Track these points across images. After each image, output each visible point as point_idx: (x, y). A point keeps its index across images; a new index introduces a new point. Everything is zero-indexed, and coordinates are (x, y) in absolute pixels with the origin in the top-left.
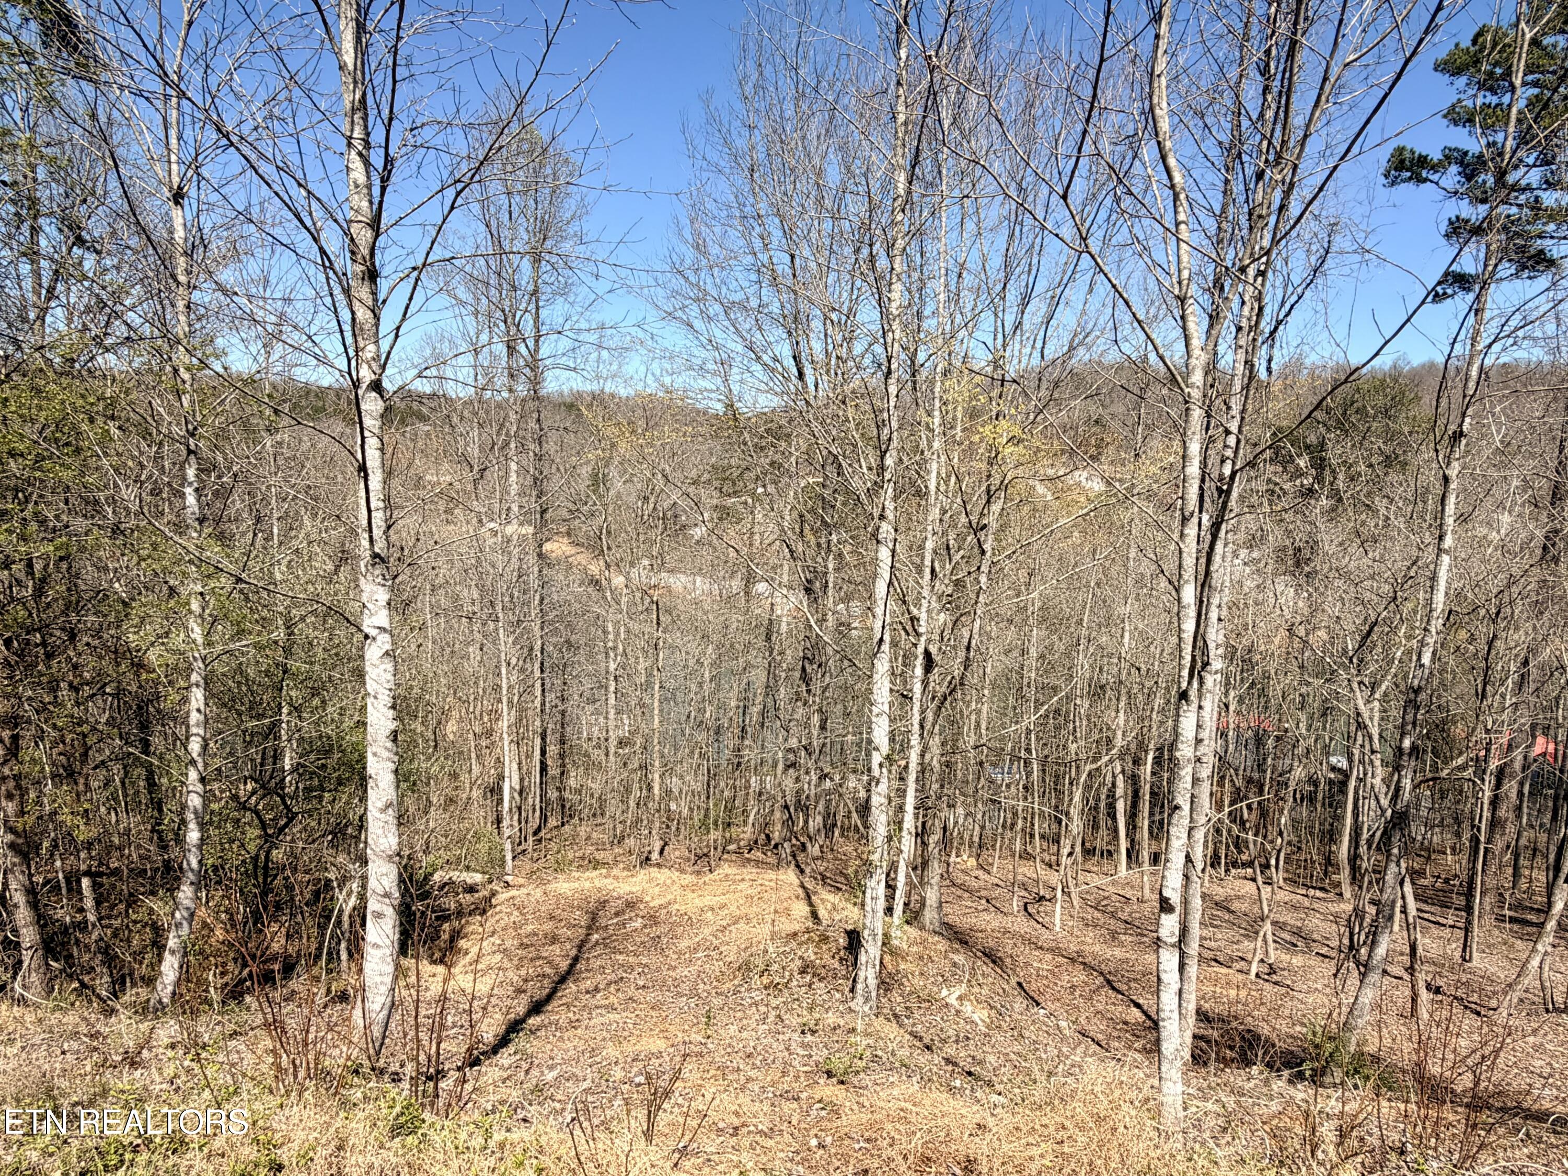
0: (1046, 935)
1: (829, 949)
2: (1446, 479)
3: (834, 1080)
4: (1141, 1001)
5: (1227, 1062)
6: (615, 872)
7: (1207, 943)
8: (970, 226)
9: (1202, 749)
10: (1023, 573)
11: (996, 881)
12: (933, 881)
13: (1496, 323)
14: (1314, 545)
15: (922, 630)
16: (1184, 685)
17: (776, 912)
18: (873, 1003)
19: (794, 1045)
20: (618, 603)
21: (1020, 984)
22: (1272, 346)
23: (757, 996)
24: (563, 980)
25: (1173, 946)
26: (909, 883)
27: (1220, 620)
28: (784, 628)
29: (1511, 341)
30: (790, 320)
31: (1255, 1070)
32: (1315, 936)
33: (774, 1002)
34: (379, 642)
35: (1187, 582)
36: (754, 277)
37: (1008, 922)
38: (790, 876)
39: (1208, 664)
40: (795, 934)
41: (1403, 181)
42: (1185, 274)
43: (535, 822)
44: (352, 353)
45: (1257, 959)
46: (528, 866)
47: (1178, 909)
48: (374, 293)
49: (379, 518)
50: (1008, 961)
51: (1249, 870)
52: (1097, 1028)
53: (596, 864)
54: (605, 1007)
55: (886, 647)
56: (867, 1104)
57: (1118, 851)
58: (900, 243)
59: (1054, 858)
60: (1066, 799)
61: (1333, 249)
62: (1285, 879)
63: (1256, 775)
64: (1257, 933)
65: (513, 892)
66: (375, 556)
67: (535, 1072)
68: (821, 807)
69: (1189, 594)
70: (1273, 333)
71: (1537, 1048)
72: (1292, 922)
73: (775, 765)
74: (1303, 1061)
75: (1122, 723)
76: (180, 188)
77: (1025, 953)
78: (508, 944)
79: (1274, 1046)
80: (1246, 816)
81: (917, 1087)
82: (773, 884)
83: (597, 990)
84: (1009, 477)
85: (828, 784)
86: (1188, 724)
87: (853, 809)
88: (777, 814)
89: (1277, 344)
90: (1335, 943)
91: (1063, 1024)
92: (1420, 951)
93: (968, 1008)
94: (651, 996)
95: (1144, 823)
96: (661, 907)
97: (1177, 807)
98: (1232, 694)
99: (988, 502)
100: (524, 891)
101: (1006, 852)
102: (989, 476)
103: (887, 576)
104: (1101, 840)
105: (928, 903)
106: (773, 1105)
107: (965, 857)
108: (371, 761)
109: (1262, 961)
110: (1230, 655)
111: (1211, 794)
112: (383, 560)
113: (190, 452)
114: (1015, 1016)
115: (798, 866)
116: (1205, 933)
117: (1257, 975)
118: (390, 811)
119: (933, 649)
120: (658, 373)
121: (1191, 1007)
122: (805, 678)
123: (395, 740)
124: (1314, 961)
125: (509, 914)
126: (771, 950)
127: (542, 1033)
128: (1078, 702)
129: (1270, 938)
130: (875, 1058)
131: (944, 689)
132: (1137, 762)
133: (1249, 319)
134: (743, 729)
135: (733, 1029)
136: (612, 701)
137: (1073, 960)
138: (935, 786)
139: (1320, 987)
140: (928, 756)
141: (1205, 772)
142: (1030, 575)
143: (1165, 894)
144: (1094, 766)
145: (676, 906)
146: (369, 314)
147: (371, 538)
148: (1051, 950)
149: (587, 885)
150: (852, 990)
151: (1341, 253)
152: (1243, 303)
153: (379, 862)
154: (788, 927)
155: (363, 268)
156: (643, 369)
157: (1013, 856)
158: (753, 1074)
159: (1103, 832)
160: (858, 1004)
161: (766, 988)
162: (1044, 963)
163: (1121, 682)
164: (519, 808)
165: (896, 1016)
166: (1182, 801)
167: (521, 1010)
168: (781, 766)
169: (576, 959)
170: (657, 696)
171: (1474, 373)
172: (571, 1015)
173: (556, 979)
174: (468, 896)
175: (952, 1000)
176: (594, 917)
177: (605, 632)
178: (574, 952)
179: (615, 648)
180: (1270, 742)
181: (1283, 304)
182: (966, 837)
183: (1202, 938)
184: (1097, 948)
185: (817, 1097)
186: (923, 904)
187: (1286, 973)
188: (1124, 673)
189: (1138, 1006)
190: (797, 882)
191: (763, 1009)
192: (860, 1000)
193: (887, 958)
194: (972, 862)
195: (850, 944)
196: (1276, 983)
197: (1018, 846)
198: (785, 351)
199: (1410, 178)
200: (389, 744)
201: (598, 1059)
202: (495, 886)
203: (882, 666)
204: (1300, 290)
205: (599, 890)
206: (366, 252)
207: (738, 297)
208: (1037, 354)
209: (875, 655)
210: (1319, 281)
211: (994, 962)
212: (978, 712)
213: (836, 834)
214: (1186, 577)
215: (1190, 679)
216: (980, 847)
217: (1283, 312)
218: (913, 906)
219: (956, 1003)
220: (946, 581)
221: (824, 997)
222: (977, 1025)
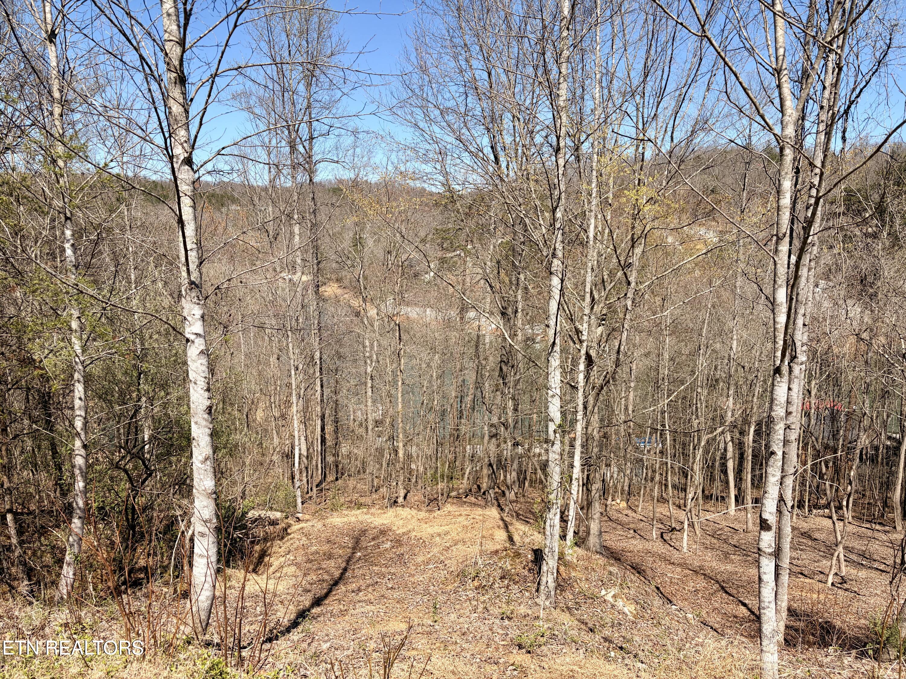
0: (676, 554)
1: (521, 562)
3: (524, 651)
4: (747, 602)
5: (810, 644)
6: (373, 510)
7: (795, 562)
8: (618, 43)
9: (791, 419)
10: (658, 299)
11: (641, 517)
12: (595, 517)
14: (876, 274)
15: (584, 338)
16: (778, 363)
17: (483, 537)
18: (553, 599)
19: (496, 627)
20: (373, 326)
21: (658, 588)
22: (846, 120)
23: (471, 594)
24: (336, 583)
25: (770, 554)
26: (579, 519)
27: (804, 325)
28: (487, 340)
30: (488, 120)
31: (831, 649)
32: (875, 557)
33: (482, 599)
34: (196, 344)
35: (780, 286)
36: (462, 90)
37: (648, 546)
38: (494, 512)
39: (795, 357)
40: (497, 552)
42: (781, 51)
43: (318, 478)
44: (167, 135)
45: (833, 572)
46: (313, 507)
47: (774, 528)
48: (184, 94)
49: (193, 255)
50: (649, 572)
51: (827, 511)
52: (715, 620)
53: (360, 506)
54: (365, 601)
55: (557, 348)
56: (546, 666)
57: (729, 496)
58: (566, 53)
59: (682, 502)
60: (691, 460)
61: (893, 45)
62: (853, 517)
63: (831, 443)
64: (832, 555)
65: (302, 525)
66: (192, 283)
67: (315, 644)
68: (515, 466)
69: (782, 295)
70: (846, 112)
72: (858, 547)
73: (483, 438)
74: (866, 644)
75: (731, 405)
76: (53, 31)
77: (661, 567)
78: (299, 559)
79: (845, 633)
80: (824, 470)
81: (582, 656)
82: (481, 518)
83: (359, 590)
84: (648, 228)
85: (520, 450)
86: (781, 392)
87: (538, 468)
88: (485, 471)
89: (850, 120)
90: (890, 562)
91: (690, 616)
93: (620, 604)
94: (396, 594)
95: (748, 477)
96: (404, 534)
97: (773, 453)
98: (813, 383)
99: (633, 246)
100: (310, 524)
101: (648, 498)
102: (633, 228)
103: (557, 297)
104: (716, 489)
105: (592, 532)
106: (479, 667)
107: (618, 501)
108: (194, 427)
109: (836, 574)
110: (813, 354)
111: (798, 456)
112: (197, 286)
113: (67, 218)
114: (655, 610)
115: (499, 506)
116: (794, 554)
117: (833, 584)
118: (208, 463)
119: (593, 353)
120: (396, 161)
121: (784, 605)
122: (503, 376)
123: (210, 413)
124: (874, 574)
125: (299, 540)
126: (480, 562)
127: (321, 619)
128: (699, 390)
129: (842, 557)
130: (553, 636)
131: (601, 381)
132: (742, 433)
133: (829, 100)
134: (461, 412)
135: (453, 617)
136: (369, 393)
137: (696, 572)
138: (596, 450)
139: (878, 592)
140: (590, 429)
141: (793, 436)
142: (664, 300)
143: (764, 517)
144: (710, 436)
145: (414, 534)
146: (181, 109)
147: (188, 270)
148: (680, 565)
149: (353, 519)
150: (537, 590)
151: (899, 47)
152: (824, 88)
153: (201, 498)
154: (491, 547)
155: (175, 75)
156: (385, 159)
157: (653, 499)
158: (465, 646)
159: (718, 484)
160: (541, 600)
161: (476, 589)
162: (675, 573)
163: (730, 376)
164: (307, 468)
165: (568, 608)
166: (777, 448)
167: (307, 604)
168: (487, 438)
169: (345, 570)
170: (400, 389)
172: (341, 607)
173: (331, 583)
174: (272, 528)
175: (609, 598)
176: (357, 541)
177: (364, 347)
178: (343, 565)
179: (370, 357)
180: (843, 418)
181: (854, 90)
182: (619, 487)
183: (791, 558)
184: (714, 564)
185: (511, 662)
186: (588, 533)
187: (854, 583)
188: (733, 370)
189: (744, 605)
190: (498, 516)
191: (475, 603)
192: (543, 597)
193: (562, 568)
194: (624, 504)
195: (536, 558)
196: (846, 590)
197: (656, 493)
198: (485, 141)
200: (206, 416)
201: (358, 636)
202: (291, 521)
203: (555, 362)
204: (867, 78)
205: (362, 523)
206: (176, 63)
207: (451, 104)
208: (668, 138)
209: (549, 354)
210: (882, 69)
211: (639, 573)
212: (627, 398)
213: (527, 485)
214: (779, 282)
215: (782, 361)
216: (629, 494)
217: (854, 95)
218: (581, 534)
219: (611, 600)
220: (602, 305)
221: (518, 595)
222: (627, 615)
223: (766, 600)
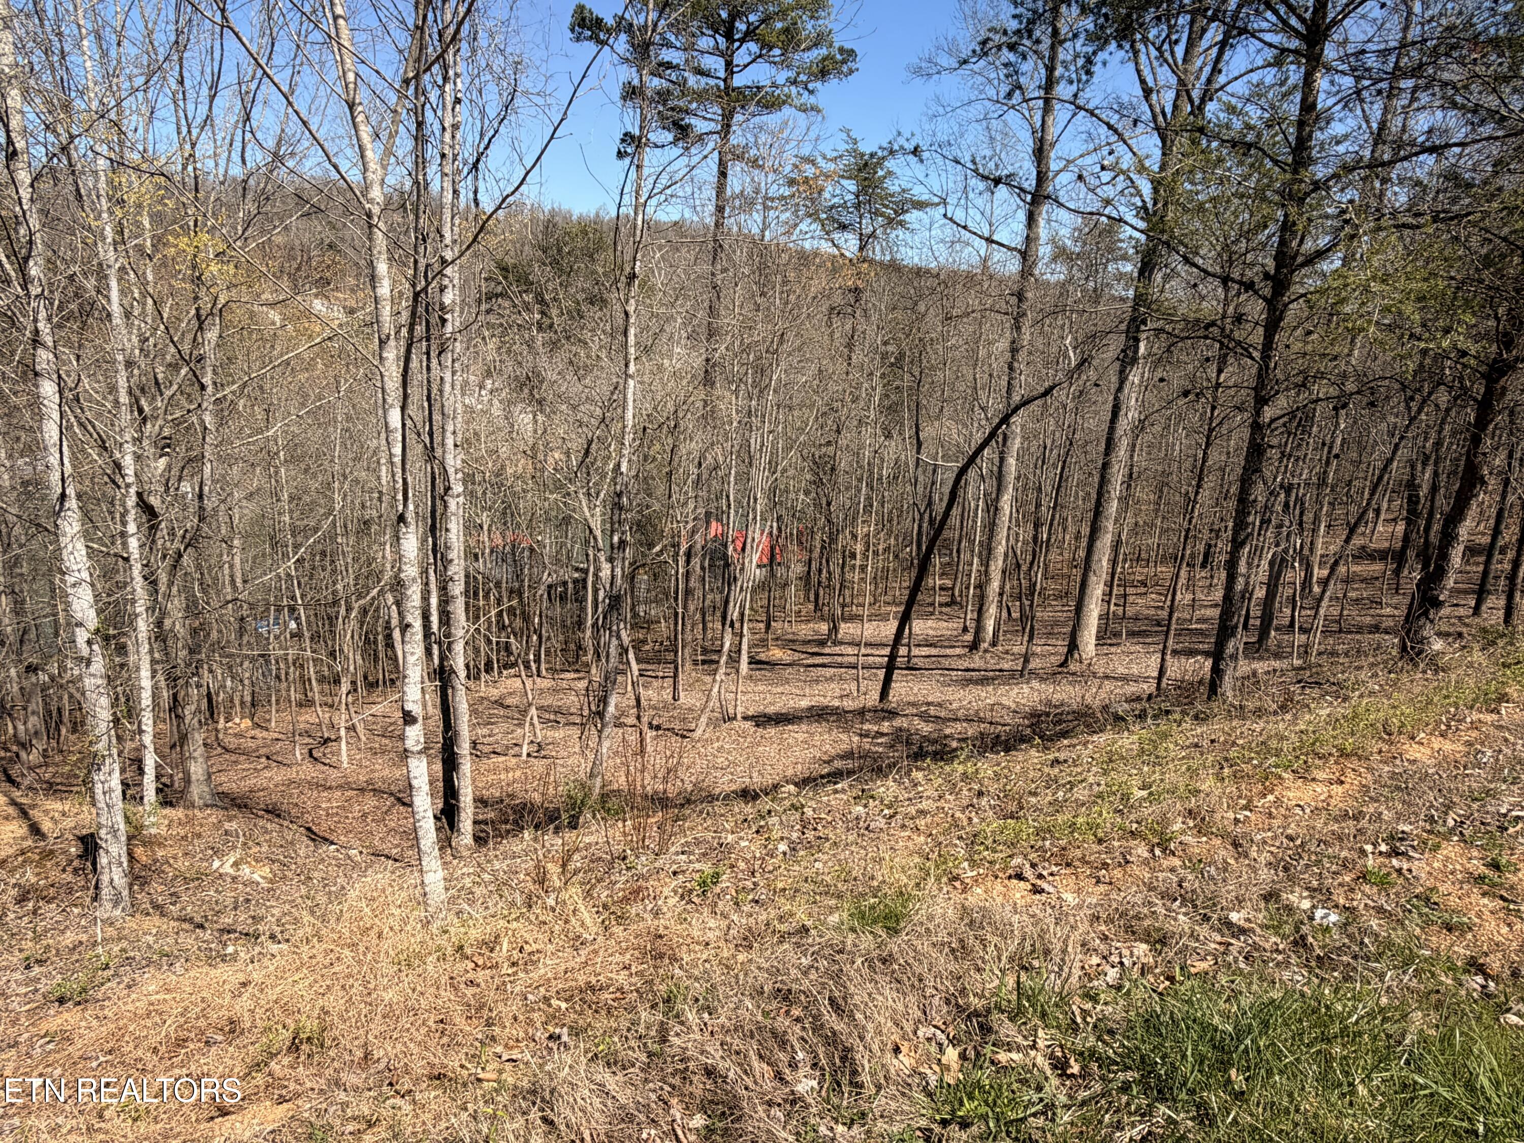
0: (334, 774)
1: (57, 864)
2: (626, 314)
3: (70, 1004)
5: (503, 835)
9: (453, 568)
11: (276, 735)
12: (195, 754)
13: (651, 180)
16: (401, 508)
18: (125, 903)
21: (308, 829)
22: (476, 178)
25: (419, 753)
27: (456, 446)
29: (663, 197)
31: (525, 834)
32: (571, 710)
37: (292, 773)
39: (450, 488)
41: (586, 39)
45: (527, 741)
47: (420, 719)
50: (294, 810)
51: (515, 669)
55: (72, 503)
59: (336, 699)
62: (545, 669)
64: (526, 720)
68: (34, 705)
69: (395, 418)
70: (475, 166)
71: (719, 750)
72: (553, 703)
77: (312, 798)
79: (541, 808)
84: (222, 300)
86: (409, 546)
89: (480, 176)
91: (353, 853)
92: (644, 702)
93: (245, 871)
97: (408, 626)
99: (200, 328)
101: (285, 705)
102: (196, 298)
105: (194, 778)
107: (237, 720)
109: (531, 742)
114: (302, 861)
115: (9, 780)
117: (529, 755)
121: (469, 799)
124: (571, 730)
129: (535, 718)
131: (176, 545)
133: (451, 147)
137: (362, 790)
141: (458, 589)
142: (267, 411)
143: (407, 708)
144: (362, 601)
148: (340, 787)
150: (95, 899)
157: (292, 706)
160: (105, 910)
162: (333, 801)
165: (157, 907)
166: (413, 618)
171: (640, 222)
175: (228, 869)
180: (526, 555)
181: (481, 137)
182: (236, 699)
184: (386, 772)
185: (43, 1032)
186: (187, 781)
187: (552, 747)
192: (107, 905)
193: (139, 851)
194: (247, 723)
195: (85, 850)
196: (543, 757)
199: (591, 38)
203: (71, 526)
204: (495, 126)
209: (56, 515)
210: (511, 118)
211: (278, 816)
213: (64, 731)
214: (390, 400)
215: (405, 505)
216: (253, 705)
217: (482, 146)
218: (176, 785)
219: (231, 871)
220: (160, 422)
221: (59, 918)
222: (258, 884)
223: (421, 809)
